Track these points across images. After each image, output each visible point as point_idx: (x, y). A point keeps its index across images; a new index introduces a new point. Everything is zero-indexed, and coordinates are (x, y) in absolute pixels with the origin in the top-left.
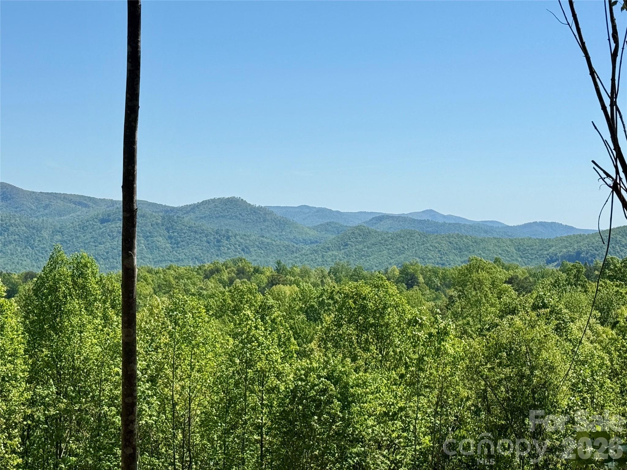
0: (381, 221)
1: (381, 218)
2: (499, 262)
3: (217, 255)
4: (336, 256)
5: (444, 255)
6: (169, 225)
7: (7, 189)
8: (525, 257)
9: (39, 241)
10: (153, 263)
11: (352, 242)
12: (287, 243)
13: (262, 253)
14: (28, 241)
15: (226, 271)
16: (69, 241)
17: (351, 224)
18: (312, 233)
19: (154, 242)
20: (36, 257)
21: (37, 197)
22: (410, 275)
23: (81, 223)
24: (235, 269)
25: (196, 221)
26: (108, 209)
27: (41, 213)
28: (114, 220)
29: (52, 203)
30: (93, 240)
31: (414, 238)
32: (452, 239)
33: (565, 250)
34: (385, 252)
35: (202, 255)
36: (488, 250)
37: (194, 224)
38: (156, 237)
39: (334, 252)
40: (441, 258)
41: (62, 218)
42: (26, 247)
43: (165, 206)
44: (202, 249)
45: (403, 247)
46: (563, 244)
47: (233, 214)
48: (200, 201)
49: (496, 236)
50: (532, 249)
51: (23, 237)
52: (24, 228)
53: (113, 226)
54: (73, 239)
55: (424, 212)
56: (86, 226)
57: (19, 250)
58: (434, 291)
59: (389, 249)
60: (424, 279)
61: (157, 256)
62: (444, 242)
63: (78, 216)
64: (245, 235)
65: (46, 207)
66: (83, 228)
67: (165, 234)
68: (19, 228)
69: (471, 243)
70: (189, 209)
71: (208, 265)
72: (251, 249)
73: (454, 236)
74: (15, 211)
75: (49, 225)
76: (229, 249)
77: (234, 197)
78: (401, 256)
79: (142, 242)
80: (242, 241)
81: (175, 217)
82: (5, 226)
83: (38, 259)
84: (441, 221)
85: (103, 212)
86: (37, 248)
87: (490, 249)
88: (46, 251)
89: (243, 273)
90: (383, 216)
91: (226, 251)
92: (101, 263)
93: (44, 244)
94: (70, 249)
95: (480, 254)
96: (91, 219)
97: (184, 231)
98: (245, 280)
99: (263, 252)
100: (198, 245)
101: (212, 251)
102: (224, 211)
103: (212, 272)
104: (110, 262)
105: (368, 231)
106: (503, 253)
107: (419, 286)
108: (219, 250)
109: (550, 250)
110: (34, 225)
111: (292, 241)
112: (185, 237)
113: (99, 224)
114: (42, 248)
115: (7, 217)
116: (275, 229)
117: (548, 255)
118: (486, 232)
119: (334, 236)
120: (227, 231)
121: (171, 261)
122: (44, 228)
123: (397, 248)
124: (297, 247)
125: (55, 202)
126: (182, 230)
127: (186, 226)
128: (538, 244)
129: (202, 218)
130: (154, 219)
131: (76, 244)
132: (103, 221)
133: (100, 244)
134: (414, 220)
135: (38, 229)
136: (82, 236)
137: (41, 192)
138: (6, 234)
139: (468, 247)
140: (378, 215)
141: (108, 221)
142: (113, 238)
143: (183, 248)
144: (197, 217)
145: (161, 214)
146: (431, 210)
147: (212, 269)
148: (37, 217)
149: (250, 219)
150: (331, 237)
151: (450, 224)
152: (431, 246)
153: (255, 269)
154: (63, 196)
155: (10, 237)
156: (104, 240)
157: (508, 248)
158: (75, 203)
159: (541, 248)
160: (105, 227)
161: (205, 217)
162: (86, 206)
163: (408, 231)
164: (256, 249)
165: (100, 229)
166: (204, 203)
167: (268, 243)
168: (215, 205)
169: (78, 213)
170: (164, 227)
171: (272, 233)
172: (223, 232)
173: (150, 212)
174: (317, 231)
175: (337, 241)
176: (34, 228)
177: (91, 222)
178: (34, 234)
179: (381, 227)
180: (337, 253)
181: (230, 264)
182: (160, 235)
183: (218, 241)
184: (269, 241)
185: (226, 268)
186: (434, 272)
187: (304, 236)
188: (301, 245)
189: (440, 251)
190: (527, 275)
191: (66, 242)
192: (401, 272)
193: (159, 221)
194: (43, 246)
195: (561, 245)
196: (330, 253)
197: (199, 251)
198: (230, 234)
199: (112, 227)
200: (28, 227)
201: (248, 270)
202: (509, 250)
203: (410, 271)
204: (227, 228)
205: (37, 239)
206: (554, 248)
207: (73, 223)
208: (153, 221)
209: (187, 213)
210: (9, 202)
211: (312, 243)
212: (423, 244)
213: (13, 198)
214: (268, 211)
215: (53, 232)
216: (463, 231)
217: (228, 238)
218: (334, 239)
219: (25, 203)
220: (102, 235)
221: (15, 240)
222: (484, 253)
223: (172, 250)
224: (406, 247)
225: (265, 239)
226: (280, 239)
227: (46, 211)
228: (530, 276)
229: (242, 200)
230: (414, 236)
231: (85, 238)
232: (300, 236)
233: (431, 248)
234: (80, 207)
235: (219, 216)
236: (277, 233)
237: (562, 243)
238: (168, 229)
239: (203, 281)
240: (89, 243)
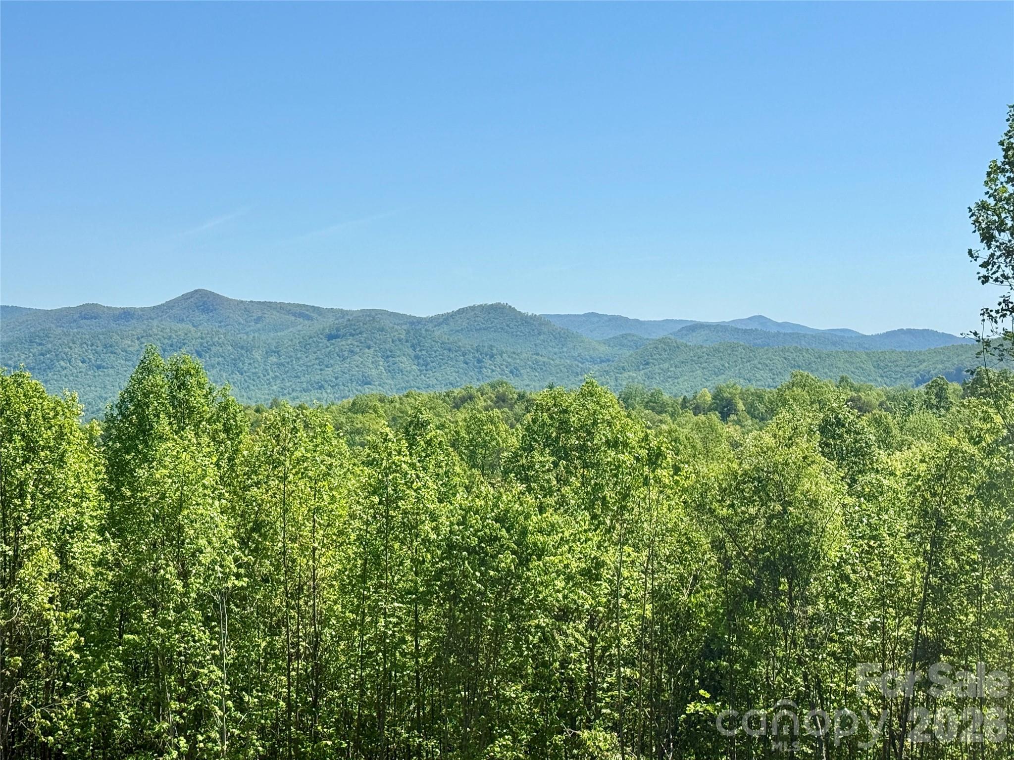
0: (693, 331)
1: (695, 327)
2: (847, 381)
3: (478, 380)
4: (633, 379)
5: (777, 375)
6: (415, 341)
7: (208, 298)
8: (886, 377)
9: (250, 364)
10: (395, 390)
11: (654, 359)
12: (568, 362)
13: (536, 376)
14: (235, 364)
15: (481, 398)
16: (288, 363)
17: (654, 336)
18: (603, 349)
19: (396, 363)
20: (246, 384)
21: (246, 307)
22: (726, 400)
23: (302, 340)
24: (493, 396)
25: (449, 335)
26: (337, 322)
27: (252, 328)
28: (344, 336)
29: (266, 316)
30: (317, 362)
31: (736, 353)
32: (787, 354)
33: (940, 366)
34: (698, 372)
35: (458, 379)
36: (836, 367)
37: (448, 339)
38: (399, 356)
39: (631, 374)
40: (773, 379)
41: (279, 334)
42: (233, 372)
43: (410, 316)
44: (458, 372)
45: (723, 366)
46: (938, 359)
47: (498, 326)
48: (456, 309)
49: (847, 349)
50: (897, 366)
51: (228, 359)
52: (230, 348)
53: (344, 343)
54: (292, 361)
55: (750, 319)
56: (309, 344)
57: (224, 377)
58: (758, 420)
59: (703, 368)
60: (745, 406)
61: (401, 381)
62: (778, 358)
63: (299, 331)
64: (514, 353)
65: (258, 320)
66: (305, 346)
67: (410, 353)
68: (224, 348)
69: (813, 359)
70: (441, 320)
71: (457, 392)
72: (522, 371)
73: (791, 350)
74: (219, 327)
75: (262, 343)
76: (493, 371)
77: (500, 303)
78: (720, 377)
79: (381, 363)
80: (509, 360)
81: (423, 330)
82: (205, 345)
83: (248, 387)
84: (774, 330)
85: (330, 326)
86: (247, 374)
87: (839, 366)
88: (259, 377)
89: (504, 401)
90: (696, 325)
91: (489, 374)
92: (329, 391)
93: (255, 368)
94: (288, 374)
95: (826, 373)
96: (315, 335)
97: (435, 349)
98: (506, 409)
99: (537, 374)
100: (453, 366)
101: (471, 373)
102: (487, 321)
103: (463, 400)
104: (341, 391)
105: (675, 345)
106: (857, 371)
107: (737, 415)
108: (480, 372)
109: (922, 367)
110: (242, 343)
111: (576, 360)
112: (436, 356)
113: (325, 341)
114: (253, 373)
115: (208, 334)
116: (554, 344)
117: (918, 372)
118: (834, 344)
119: (631, 352)
120: (491, 347)
121: (418, 388)
122: (255, 347)
123: (715, 366)
124: (581, 368)
125: (269, 313)
126: (432, 347)
127: (437, 342)
128: (904, 359)
129: (458, 331)
130: (396, 333)
131: (296, 367)
132: (330, 337)
133: (327, 366)
134: (737, 330)
135: (248, 349)
136: (304, 357)
137: (251, 302)
138: (207, 355)
139: (810, 364)
140: (689, 324)
141: (337, 337)
142: (344, 359)
143: (434, 370)
144: (452, 331)
145: (405, 327)
146: (761, 316)
147: (464, 397)
148: (247, 333)
149: (521, 332)
150: (627, 353)
151: (785, 334)
152: (759, 363)
153: (519, 395)
154: (279, 305)
155: (213, 359)
156: (331, 361)
157: (864, 364)
158: (294, 315)
159: (908, 363)
160: (334, 344)
161: (462, 330)
162: (309, 318)
163: (729, 345)
164: (528, 370)
165: (327, 347)
166: (461, 311)
167: (544, 362)
168: (475, 314)
169: (299, 328)
170: (409, 344)
171: (550, 349)
172: (486, 349)
173: (391, 325)
174: (609, 346)
175: (635, 358)
176: (242, 348)
177: (315, 339)
178: (243, 356)
179: (693, 340)
180: (635, 375)
181: (488, 389)
182: (404, 355)
183: (479, 361)
184: (546, 359)
185: (482, 395)
186: (758, 397)
187: (591, 352)
188: (587, 364)
189: (772, 370)
190: (884, 398)
191: (284, 365)
192: (715, 397)
193: (402, 337)
194: (254, 370)
195: (936, 359)
196: (626, 375)
197: (454, 374)
198: (495, 351)
199: (342, 345)
200: (235, 345)
201: (511, 396)
202: (865, 367)
203: (726, 395)
204: (490, 343)
205: (247, 361)
206: (925, 364)
207: (292, 340)
208: (394, 336)
209: (439, 324)
210: (211, 314)
211: (602, 361)
212: (749, 361)
213: (215, 310)
214: (545, 321)
215: (267, 353)
216: (803, 343)
217: (492, 356)
218: (631, 356)
219: (231, 315)
220: (329, 355)
221: (218, 363)
222: (831, 371)
223: (419, 373)
224: (727, 365)
225: (541, 358)
226: (560, 358)
227: (259, 326)
228: (888, 399)
229: (510, 307)
230: (737, 351)
231: (308, 359)
232: (586, 353)
233: (760, 366)
234: (301, 320)
235: (481, 329)
236: (556, 350)
237: (936, 356)
238: (413, 347)
239: (451, 411)
240: (313, 365)
